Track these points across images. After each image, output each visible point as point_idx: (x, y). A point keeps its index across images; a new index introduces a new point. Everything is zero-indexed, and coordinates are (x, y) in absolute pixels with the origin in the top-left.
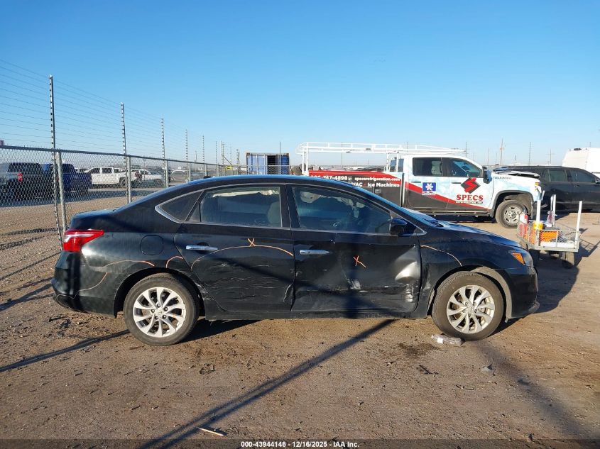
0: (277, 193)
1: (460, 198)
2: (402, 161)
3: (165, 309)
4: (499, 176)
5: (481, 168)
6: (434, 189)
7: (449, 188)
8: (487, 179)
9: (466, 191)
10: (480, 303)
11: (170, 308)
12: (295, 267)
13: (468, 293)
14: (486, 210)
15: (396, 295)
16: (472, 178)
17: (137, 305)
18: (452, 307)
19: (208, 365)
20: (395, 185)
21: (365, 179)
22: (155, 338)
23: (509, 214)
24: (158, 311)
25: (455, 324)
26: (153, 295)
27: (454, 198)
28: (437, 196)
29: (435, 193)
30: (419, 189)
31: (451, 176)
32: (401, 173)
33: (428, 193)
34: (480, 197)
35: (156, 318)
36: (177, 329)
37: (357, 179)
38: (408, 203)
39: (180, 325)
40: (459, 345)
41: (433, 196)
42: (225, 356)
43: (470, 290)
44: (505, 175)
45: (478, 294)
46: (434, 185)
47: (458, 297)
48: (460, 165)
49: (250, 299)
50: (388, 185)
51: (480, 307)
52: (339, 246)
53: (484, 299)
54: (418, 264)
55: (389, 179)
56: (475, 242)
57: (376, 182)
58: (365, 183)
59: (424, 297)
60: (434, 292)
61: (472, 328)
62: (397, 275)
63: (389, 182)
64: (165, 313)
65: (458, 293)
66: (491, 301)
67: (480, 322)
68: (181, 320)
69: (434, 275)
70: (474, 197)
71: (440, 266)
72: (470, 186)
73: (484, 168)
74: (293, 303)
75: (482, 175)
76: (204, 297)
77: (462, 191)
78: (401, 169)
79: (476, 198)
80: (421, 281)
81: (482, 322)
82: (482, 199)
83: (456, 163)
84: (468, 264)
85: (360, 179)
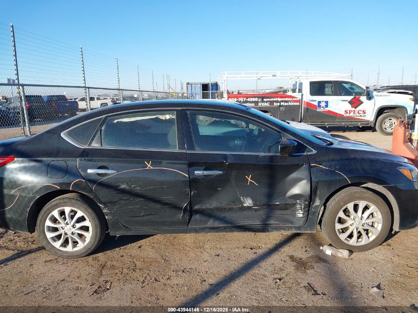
0: (174, 117)
1: (347, 113)
2: (301, 84)
3: (73, 226)
4: (380, 94)
5: (365, 88)
6: (327, 106)
7: (338, 105)
8: (370, 97)
9: (352, 107)
10: (368, 217)
11: (78, 225)
12: (190, 187)
13: (356, 208)
14: (368, 121)
15: (288, 211)
16: (357, 97)
17: (48, 223)
18: (341, 221)
19: (107, 282)
20: (296, 104)
21: (272, 100)
22: (66, 252)
23: (387, 124)
24: (68, 228)
25: (343, 237)
26: (62, 213)
27: (343, 113)
28: (329, 112)
29: (327, 109)
30: (315, 106)
31: (341, 95)
32: (301, 94)
33: (321, 110)
34: (363, 111)
35: (66, 234)
36: (86, 243)
37: (265, 100)
38: (306, 118)
39: (88, 240)
40: (347, 257)
41: (326, 112)
42: (125, 271)
43: (357, 205)
44: (385, 93)
45: (366, 208)
46: (327, 102)
47: (346, 211)
48: (347, 86)
49: (149, 217)
50: (290, 104)
51: (367, 221)
52: (231, 166)
53: (372, 214)
54: (307, 182)
55: (291, 99)
56: (363, 160)
57: (280, 102)
58: (272, 103)
59: (314, 213)
60: (323, 208)
61: (360, 240)
62: (287, 192)
63: (291, 101)
64: (73, 230)
65: (347, 208)
66: (378, 216)
67: (367, 234)
68: (88, 236)
69: (322, 192)
70: (358, 112)
71: (329, 183)
72: (356, 103)
73: (367, 88)
74: (190, 220)
75: (365, 94)
76: (107, 215)
77: (349, 107)
78: (300, 91)
79: (360, 112)
80: (311, 198)
81: (370, 235)
82: (365, 113)
83: (344, 85)
84: (357, 181)
85: (268, 100)
